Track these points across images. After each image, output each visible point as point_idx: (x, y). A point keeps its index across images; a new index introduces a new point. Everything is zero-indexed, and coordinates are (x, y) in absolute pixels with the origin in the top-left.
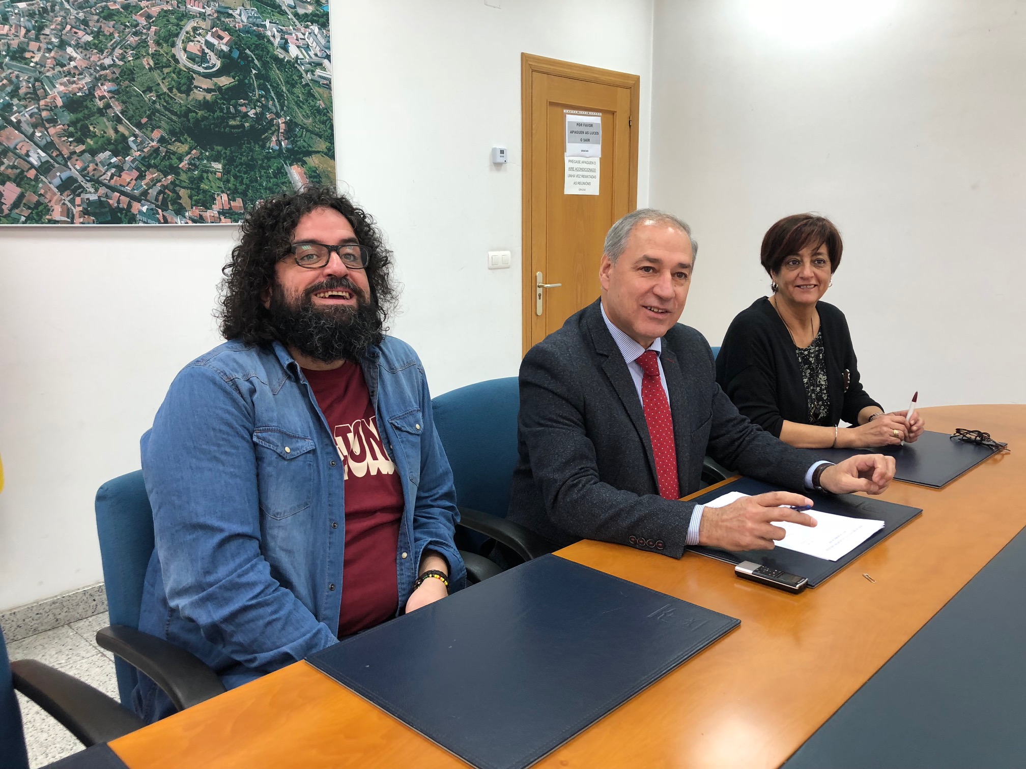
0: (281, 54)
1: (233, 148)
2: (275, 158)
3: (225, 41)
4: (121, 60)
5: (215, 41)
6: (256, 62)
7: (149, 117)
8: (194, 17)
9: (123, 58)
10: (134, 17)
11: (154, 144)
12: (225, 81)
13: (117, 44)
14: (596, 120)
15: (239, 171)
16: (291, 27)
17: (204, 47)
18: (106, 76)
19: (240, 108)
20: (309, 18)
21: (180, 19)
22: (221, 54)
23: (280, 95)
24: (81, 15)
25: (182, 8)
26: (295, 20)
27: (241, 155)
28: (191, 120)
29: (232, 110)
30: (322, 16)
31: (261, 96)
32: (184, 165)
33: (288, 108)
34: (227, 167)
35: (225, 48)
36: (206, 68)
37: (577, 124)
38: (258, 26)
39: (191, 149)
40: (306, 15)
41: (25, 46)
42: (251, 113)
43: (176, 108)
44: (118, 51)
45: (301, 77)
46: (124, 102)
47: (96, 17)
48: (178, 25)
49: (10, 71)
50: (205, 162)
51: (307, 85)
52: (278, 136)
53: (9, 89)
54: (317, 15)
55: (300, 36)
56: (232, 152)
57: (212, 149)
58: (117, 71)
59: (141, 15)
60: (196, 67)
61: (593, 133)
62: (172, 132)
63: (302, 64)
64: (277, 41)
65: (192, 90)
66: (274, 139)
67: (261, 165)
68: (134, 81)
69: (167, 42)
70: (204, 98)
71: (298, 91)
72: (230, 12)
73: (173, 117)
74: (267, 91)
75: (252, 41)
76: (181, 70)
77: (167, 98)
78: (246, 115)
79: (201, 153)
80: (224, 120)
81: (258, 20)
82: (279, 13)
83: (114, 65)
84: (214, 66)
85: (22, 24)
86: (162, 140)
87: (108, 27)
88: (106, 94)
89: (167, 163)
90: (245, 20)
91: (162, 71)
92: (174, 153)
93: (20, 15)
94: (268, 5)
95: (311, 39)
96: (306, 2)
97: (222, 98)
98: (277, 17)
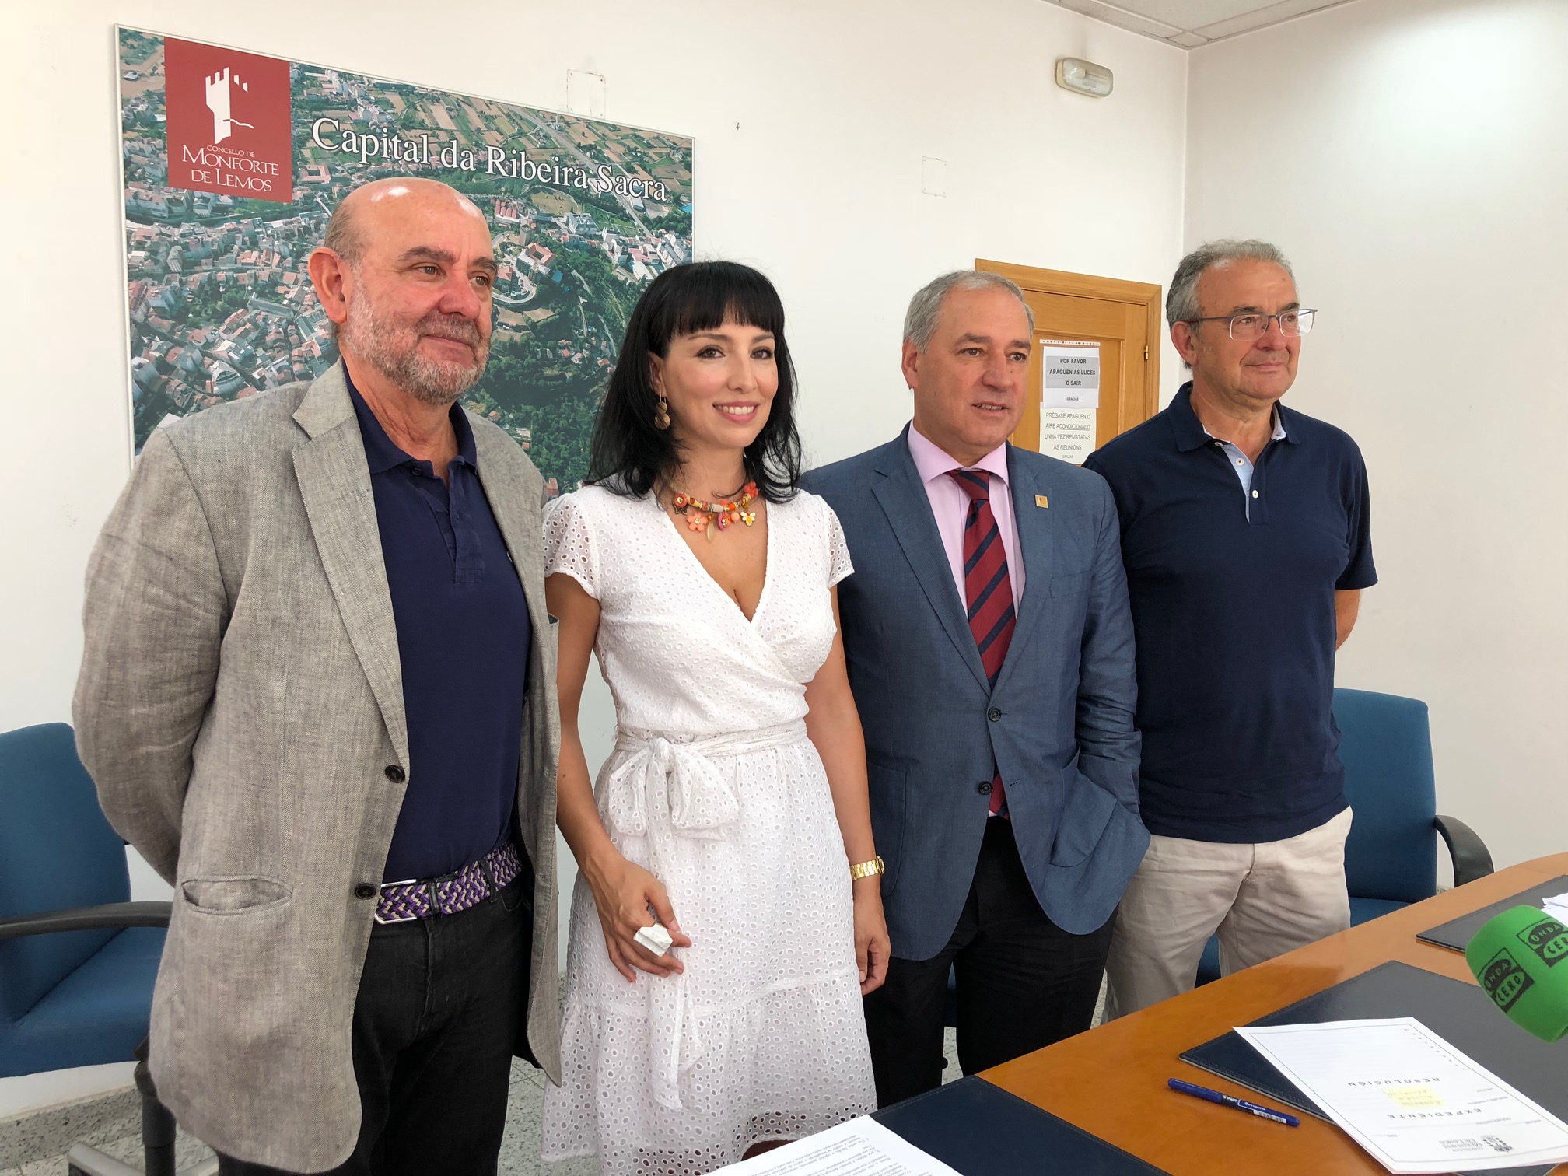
0: (621, 275)
1: (548, 408)
3: (543, 260)
5: (530, 261)
6: (586, 287)
8: (503, 230)
12: (541, 315)
14: (1091, 353)
15: (555, 440)
16: (637, 238)
17: (515, 270)
19: (560, 352)
20: (663, 224)
22: (537, 278)
23: (617, 332)
26: (643, 227)
27: (559, 416)
28: (492, 371)
29: (549, 354)
30: (682, 220)
31: (591, 334)
34: (539, 433)
35: (543, 270)
36: (515, 298)
37: (1061, 360)
38: (591, 237)
39: (489, 410)
40: (659, 220)
41: (278, 277)
42: (576, 359)
49: (256, 311)
53: (253, 336)
54: (674, 219)
55: (650, 248)
56: (546, 413)
57: (519, 409)
60: (503, 298)
61: (1086, 373)
64: (616, 258)
70: (511, 339)
72: (554, 220)
74: (600, 327)
75: (582, 259)
78: (568, 361)
79: (503, 415)
80: (537, 368)
81: (592, 229)
82: (621, 218)
84: (527, 294)
85: (276, 249)
90: (573, 230)
93: (273, 236)
94: (606, 207)
95: (665, 252)
96: (660, 201)
97: (537, 339)
98: (618, 224)
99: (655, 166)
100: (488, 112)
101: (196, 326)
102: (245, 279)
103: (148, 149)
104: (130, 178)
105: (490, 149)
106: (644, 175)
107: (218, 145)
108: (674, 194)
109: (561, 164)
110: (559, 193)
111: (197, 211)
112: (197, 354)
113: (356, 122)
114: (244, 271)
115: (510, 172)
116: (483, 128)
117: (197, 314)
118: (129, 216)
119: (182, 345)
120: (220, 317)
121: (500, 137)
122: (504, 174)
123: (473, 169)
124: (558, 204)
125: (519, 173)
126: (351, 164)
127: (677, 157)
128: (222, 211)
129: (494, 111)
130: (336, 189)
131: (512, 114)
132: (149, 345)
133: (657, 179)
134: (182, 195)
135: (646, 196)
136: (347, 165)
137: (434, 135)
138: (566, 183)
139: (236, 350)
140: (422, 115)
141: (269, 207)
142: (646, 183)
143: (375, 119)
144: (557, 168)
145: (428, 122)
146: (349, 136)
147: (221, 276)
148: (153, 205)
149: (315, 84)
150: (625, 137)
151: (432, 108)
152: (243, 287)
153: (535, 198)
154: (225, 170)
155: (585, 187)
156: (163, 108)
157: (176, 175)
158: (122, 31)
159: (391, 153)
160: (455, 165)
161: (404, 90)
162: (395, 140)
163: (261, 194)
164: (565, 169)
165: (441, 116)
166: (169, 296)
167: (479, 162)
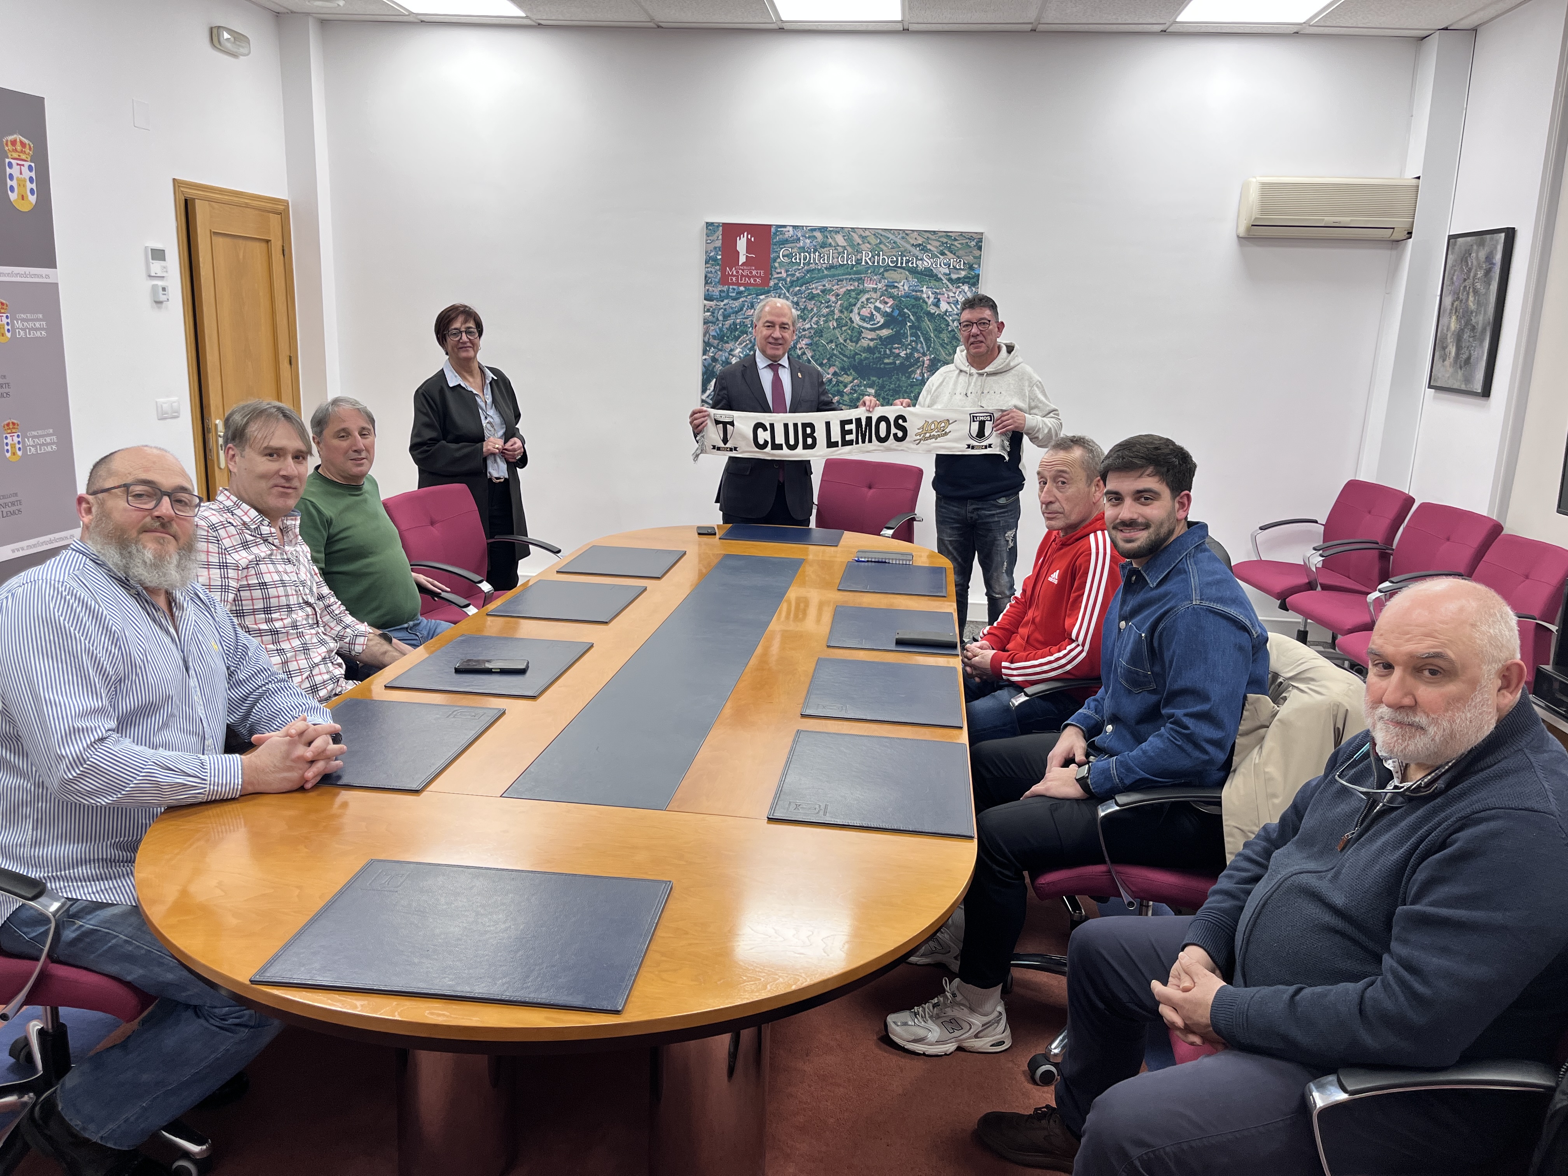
0: (932, 309)
1: (885, 379)
2: (917, 385)
3: (889, 305)
4: (816, 324)
5: (881, 306)
6: (911, 317)
7: (829, 359)
8: (868, 291)
9: (817, 323)
10: (828, 297)
11: (829, 376)
12: (885, 332)
13: (815, 314)
15: (887, 395)
16: (944, 289)
17: (873, 311)
18: (805, 335)
19: (894, 351)
20: (961, 281)
21: (858, 294)
22: (885, 314)
23: (928, 340)
24: (795, 300)
25: (861, 287)
26: (948, 283)
27: (890, 383)
28: (857, 361)
29: (888, 352)
30: (973, 278)
31: (912, 341)
32: (847, 389)
33: (934, 348)
35: (888, 310)
36: (872, 325)
38: (916, 291)
39: (854, 379)
40: (959, 279)
42: (903, 354)
43: (847, 353)
44: (815, 319)
45: (948, 325)
46: (814, 351)
47: (804, 300)
48: (856, 298)
50: (863, 388)
51: (953, 330)
52: (922, 370)
53: (749, 346)
54: (969, 278)
55: (951, 294)
56: (883, 381)
57: (869, 379)
58: (812, 332)
59: (833, 295)
60: (865, 325)
62: (843, 369)
63: (950, 315)
64: (931, 301)
65: (860, 340)
66: (918, 372)
67: (905, 390)
68: (822, 336)
69: (847, 310)
70: (868, 345)
71: (944, 336)
72: (896, 284)
73: (845, 359)
74: (918, 337)
75: (911, 303)
76: (854, 327)
77: (842, 346)
78: (898, 355)
79: (861, 382)
80: (880, 359)
81: (917, 287)
82: (935, 280)
83: (811, 328)
84: (879, 322)
86: (835, 374)
87: (810, 305)
88: (804, 346)
89: (836, 389)
90: (906, 288)
91: (841, 330)
92: (842, 382)
94: (929, 275)
95: (961, 296)
96: (960, 269)
97: (882, 344)
98: (933, 283)
99: (958, 250)
100: (864, 235)
101: (727, 342)
102: (748, 322)
103: (713, 270)
104: (706, 283)
105: (864, 252)
106: (952, 256)
107: (741, 265)
108: (968, 264)
109: (902, 256)
110: (899, 270)
111: (731, 294)
112: (727, 354)
113: (799, 248)
114: (747, 318)
115: (874, 262)
116: (861, 242)
117: (728, 337)
118: (705, 299)
119: (721, 350)
120: (736, 338)
121: (869, 246)
122: (870, 264)
123: (854, 263)
124: (899, 276)
125: (878, 263)
126: (796, 267)
127: (973, 243)
128: (740, 293)
129: (867, 233)
130: (788, 280)
131: (877, 233)
132: (709, 351)
133: (958, 257)
134: (725, 288)
135: (951, 267)
136: (794, 268)
137: (836, 249)
138: (904, 265)
139: (742, 353)
140: (830, 240)
141: (759, 290)
142: (952, 260)
143: (808, 245)
144: (899, 258)
145: (833, 244)
146: (796, 255)
147: (738, 321)
148: (714, 293)
149: (782, 233)
150: (940, 237)
151: (835, 236)
152: (747, 325)
153: (886, 274)
154: (742, 276)
155: (915, 266)
156: (720, 253)
157: (724, 280)
158: (707, 223)
159: (814, 259)
160: (845, 263)
161: (823, 230)
162: (817, 254)
163: (757, 285)
164: (904, 258)
165: (840, 239)
166: (718, 330)
167: (858, 260)
